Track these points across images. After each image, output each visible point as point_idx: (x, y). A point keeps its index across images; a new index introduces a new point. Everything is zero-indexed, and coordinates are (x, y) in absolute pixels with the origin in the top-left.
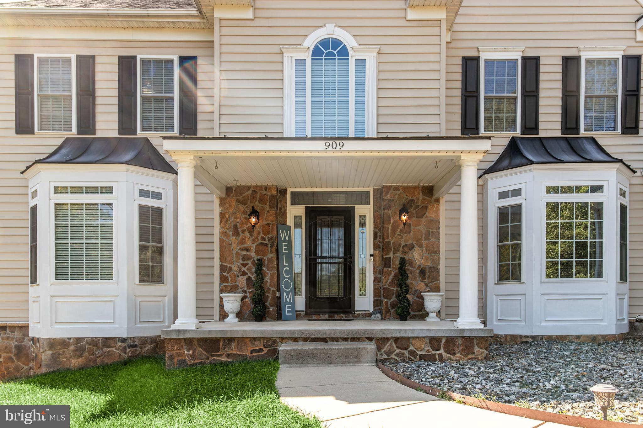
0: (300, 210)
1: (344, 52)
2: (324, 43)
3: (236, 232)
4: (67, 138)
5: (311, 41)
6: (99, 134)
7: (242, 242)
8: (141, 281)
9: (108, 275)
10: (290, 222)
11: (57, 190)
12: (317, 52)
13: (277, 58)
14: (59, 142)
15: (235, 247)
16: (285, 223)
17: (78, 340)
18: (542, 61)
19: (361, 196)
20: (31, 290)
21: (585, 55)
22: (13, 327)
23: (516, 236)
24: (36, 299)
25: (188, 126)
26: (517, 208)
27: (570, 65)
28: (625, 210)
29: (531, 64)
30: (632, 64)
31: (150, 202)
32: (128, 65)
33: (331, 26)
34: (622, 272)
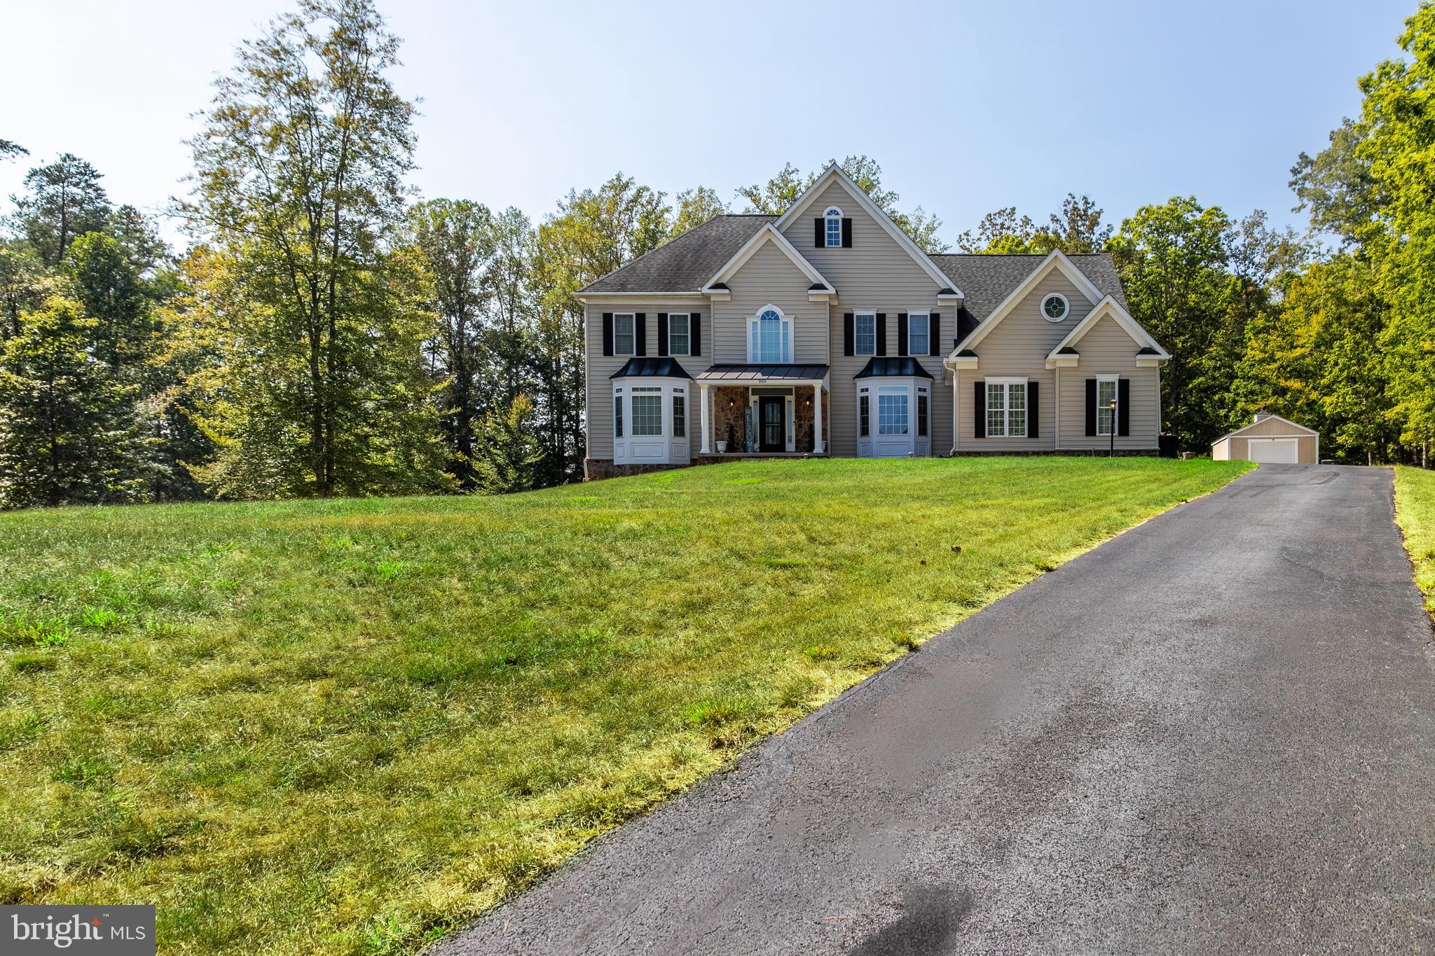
0: (756, 398)
1: (777, 318)
2: (767, 313)
3: (723, 411)
4: (631, 359)
5: (760, 312)
6: (649, 356)
7: (726, 415)
8: (674, 435)
9: (659, 432)
10: (751, 404)
11: (634, 389)
12: (763, 318)
13: (743, 321)
14: (627, 360)
15: (723, 418)
16: (748, 405)
17: (645, 465)
18: (887, 316)
19: (788, 391)
20: (616, 441)
21: (910, 313)
22: (603, 461)
23: (867, 413)
24: (622, 445)
25: (696, 351)
26: (867, 397)
27: (903, 318)
28: (925, 398)
29: (881, 318)
30: (935, 318)
31: (679, 395)
32: (662, 318)
33: (770, 305)
34: (922, 431)
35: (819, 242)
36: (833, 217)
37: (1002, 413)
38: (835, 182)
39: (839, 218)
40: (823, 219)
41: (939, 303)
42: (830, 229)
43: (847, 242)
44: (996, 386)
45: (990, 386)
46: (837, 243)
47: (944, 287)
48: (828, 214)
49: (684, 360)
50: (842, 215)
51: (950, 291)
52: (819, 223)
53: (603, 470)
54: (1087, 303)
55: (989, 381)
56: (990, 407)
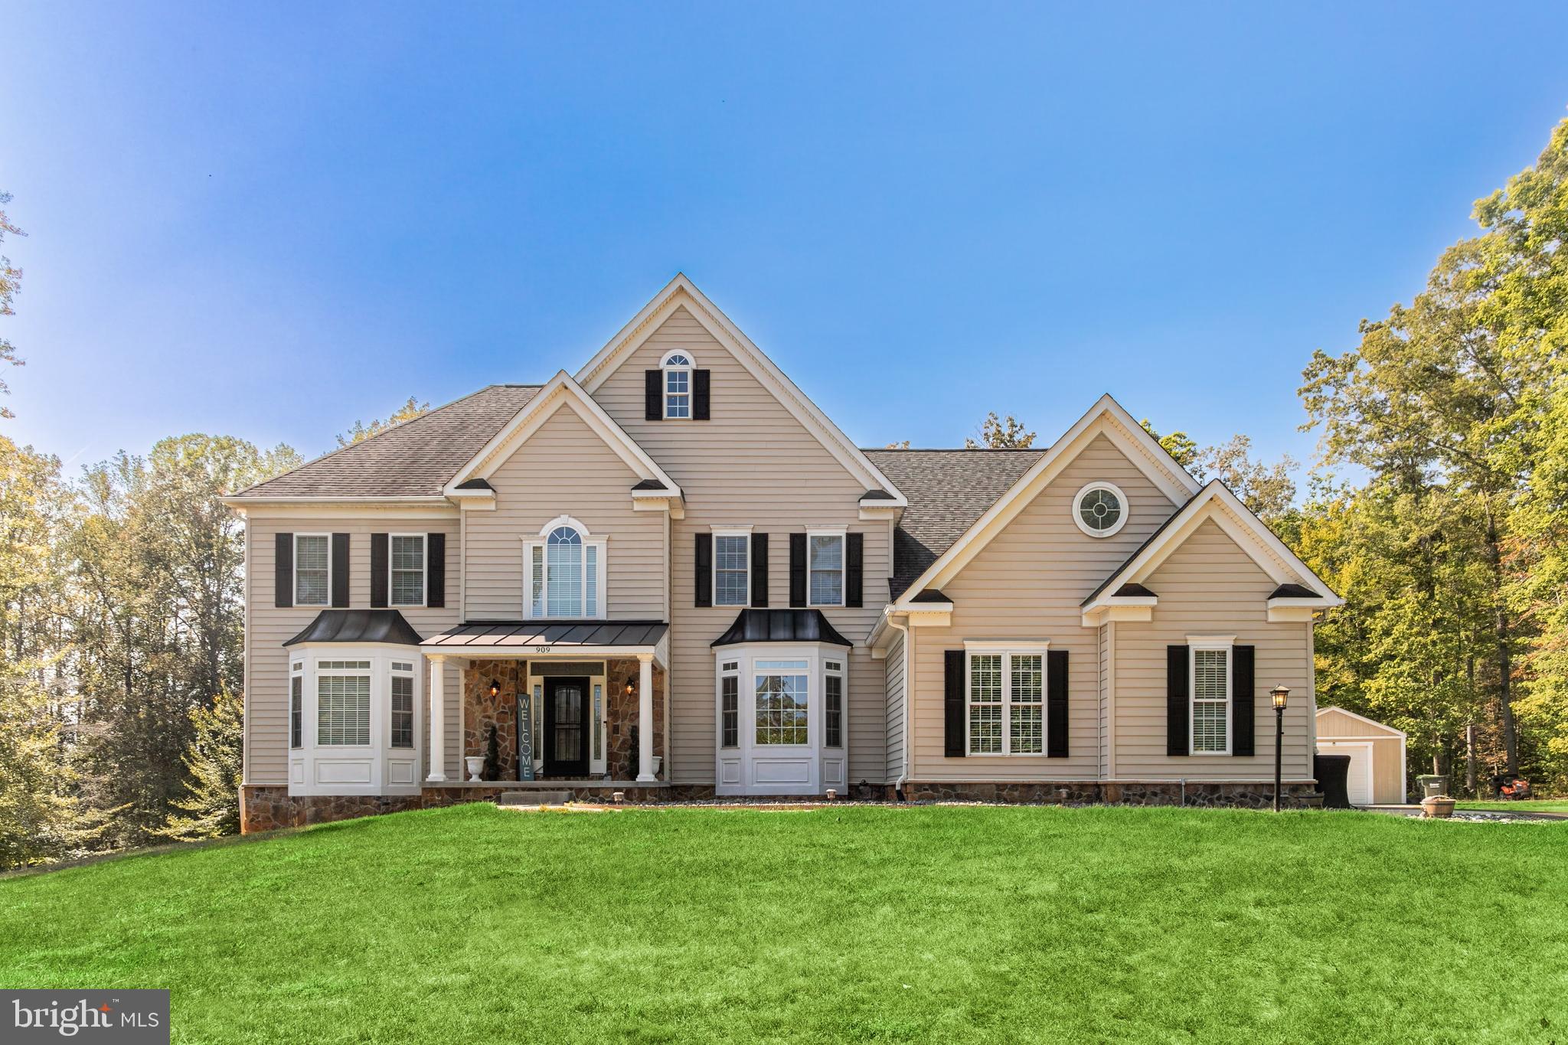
0: (539, 679)
1: (577, 540)
2: (559, 531)
3: (479, 702)
4: (324, 612)
5: (547, 530)
6: (353, 607)
7: (485, 710)
8: (393, 745)
9: (365, 740)
10: (530, 691)
11: (322, 665)
12: (552, 540)
13: (516, 545)
14: (317, 614)
15: (478, 715)
16: (525, 693)
17: (338, 798)
18: (771, 538)
19: (596, 668)
20: (293, 754)
21: (811, 533)
22: (271, 789)
23: (735, 707)
24: (299, 761)
25: (437, 599)
26: (735, 680)
27: (798, 542)
28: (838, 680)
29: (760, 542)
30: (855, 542)
31: (402, 674)
32: (379, 542)
33: (564, 517)
34: (833, 739)
35: (653, 411)
36: (678, 368)
37: (997, 710)
38: (681, 308)
39: (689, 369)
40: (660, 372)
41: (863, 516)
42: (672, 388)
43: (702, 411)
44: (987, 658)
45: (974, 659)
46: (683, 412)
47: (870, 486)
48: (670, 363)
49: (415, 614)
50: (693, 365)
51: (883, 495)
52: (654, 378)
53: (271, 804)
54: (1162, 502)
55: (973, 649)
56: (975, 698)
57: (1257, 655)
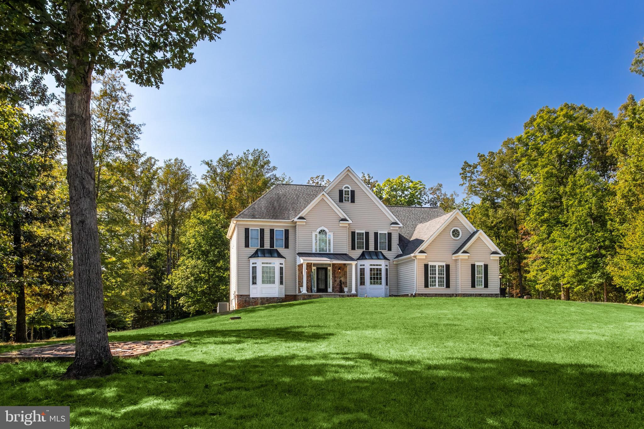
0: (315, 268)
1: (326, 233)
2: (321, 231)
4: (258, 249)
5: (319, 230)
6: (265, 248)
8: (280, 284)
9: (274, 282)
10: (313, 271)
11: (263, 263)
12: (320, 233)
13: (311, 233)
14: (256, 249)
15: (302, 277)
17: (267, 298)
18: (370, 233)
19: (329, 265)
20: (252, 286)
21: (379, 232)
22: (244, 295)
23: (364, 275)
24: (256, 288)
25: (287, 246)
26: (364, 269)
27: (376, 234)
28: (388, 269)
29: (367, 234)
30: (390, 235)
31: (281, 266)
32: (272, 231)
33: (323, 227)
34: (387, 283)
35: (341, 200)
36: (347, 189)
37: (435, 277)
38: (348, 174)
39: (349, 190)
40: (343, 190)
41: (391, 228)
42: (345, 194)
43: (353, 201)
44: (433, 266)
45: (431, 266)
46: (348, 201)
47: (393, 221)
48: (344, 188)
49: (282, 250)
50: (350, 189)
51: (396, 223)
52: (341, 192)
53: (244, 299)
54: (468, 232)
55: (430, 264)
56: (431, 275)
57: (489, 266)
